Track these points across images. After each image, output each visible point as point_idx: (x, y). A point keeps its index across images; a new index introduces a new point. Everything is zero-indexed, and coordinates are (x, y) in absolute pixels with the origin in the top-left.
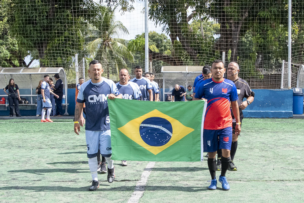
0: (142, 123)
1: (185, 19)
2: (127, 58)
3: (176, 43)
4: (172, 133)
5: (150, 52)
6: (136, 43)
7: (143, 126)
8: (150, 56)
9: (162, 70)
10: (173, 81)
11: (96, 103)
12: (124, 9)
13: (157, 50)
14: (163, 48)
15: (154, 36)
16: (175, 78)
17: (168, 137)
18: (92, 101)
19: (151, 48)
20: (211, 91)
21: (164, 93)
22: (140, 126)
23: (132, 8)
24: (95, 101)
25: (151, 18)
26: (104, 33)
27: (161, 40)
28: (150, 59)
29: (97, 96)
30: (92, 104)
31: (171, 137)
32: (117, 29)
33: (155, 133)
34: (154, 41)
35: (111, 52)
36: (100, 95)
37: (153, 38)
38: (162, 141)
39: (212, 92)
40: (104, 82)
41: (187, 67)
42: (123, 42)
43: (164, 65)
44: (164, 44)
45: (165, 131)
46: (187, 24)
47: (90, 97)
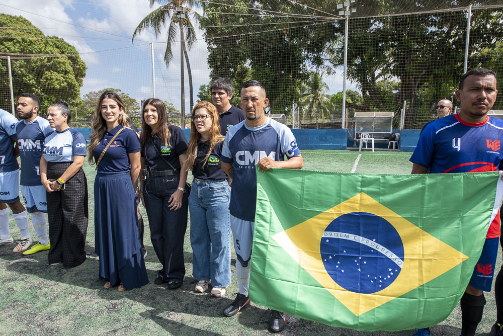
0: (327, 230)
1: (374, 79)
2: (330, 107)
3: (366, 97)
4: (403, 259)
5: (346, 102)
6: (337, 97)
7: (328, 236)
8: (346, 105)
9: (355, 116)
10: (363, 123)
11: (247, 166)
12: (329, 73)
13: (351, 102)
14: (356, 100)
15: (350, 93)
16: (364, 121)
17: (390, 270)
18: (242, 163)
19: (347, 100)
20: (456, 145)
21: (356, 132)
22: (323, 236)
23: (334, 72)
24: (247, 164)
25: (347, 78)
26: (316, 91)
27: (355, 95)
28: (346, 107)
29: (252, 153)
30: (242, 167)
31: (399, 269)
32: (324, 88)
33: (357, 258)
34: (349, 96)
35: (319, 104)
36: (257, 152)
37: (349, 94)
38: (374, 280)
39: (459, 148)
40: (269, 126)
41: (374, 113)
42: (328, 96)
43: (356, 111)
44: (356, 98)
45: (384, 253)
46: (374, 83)
47: (238, 154)
